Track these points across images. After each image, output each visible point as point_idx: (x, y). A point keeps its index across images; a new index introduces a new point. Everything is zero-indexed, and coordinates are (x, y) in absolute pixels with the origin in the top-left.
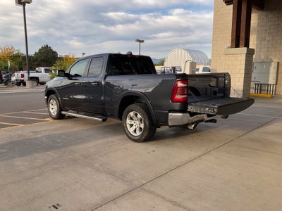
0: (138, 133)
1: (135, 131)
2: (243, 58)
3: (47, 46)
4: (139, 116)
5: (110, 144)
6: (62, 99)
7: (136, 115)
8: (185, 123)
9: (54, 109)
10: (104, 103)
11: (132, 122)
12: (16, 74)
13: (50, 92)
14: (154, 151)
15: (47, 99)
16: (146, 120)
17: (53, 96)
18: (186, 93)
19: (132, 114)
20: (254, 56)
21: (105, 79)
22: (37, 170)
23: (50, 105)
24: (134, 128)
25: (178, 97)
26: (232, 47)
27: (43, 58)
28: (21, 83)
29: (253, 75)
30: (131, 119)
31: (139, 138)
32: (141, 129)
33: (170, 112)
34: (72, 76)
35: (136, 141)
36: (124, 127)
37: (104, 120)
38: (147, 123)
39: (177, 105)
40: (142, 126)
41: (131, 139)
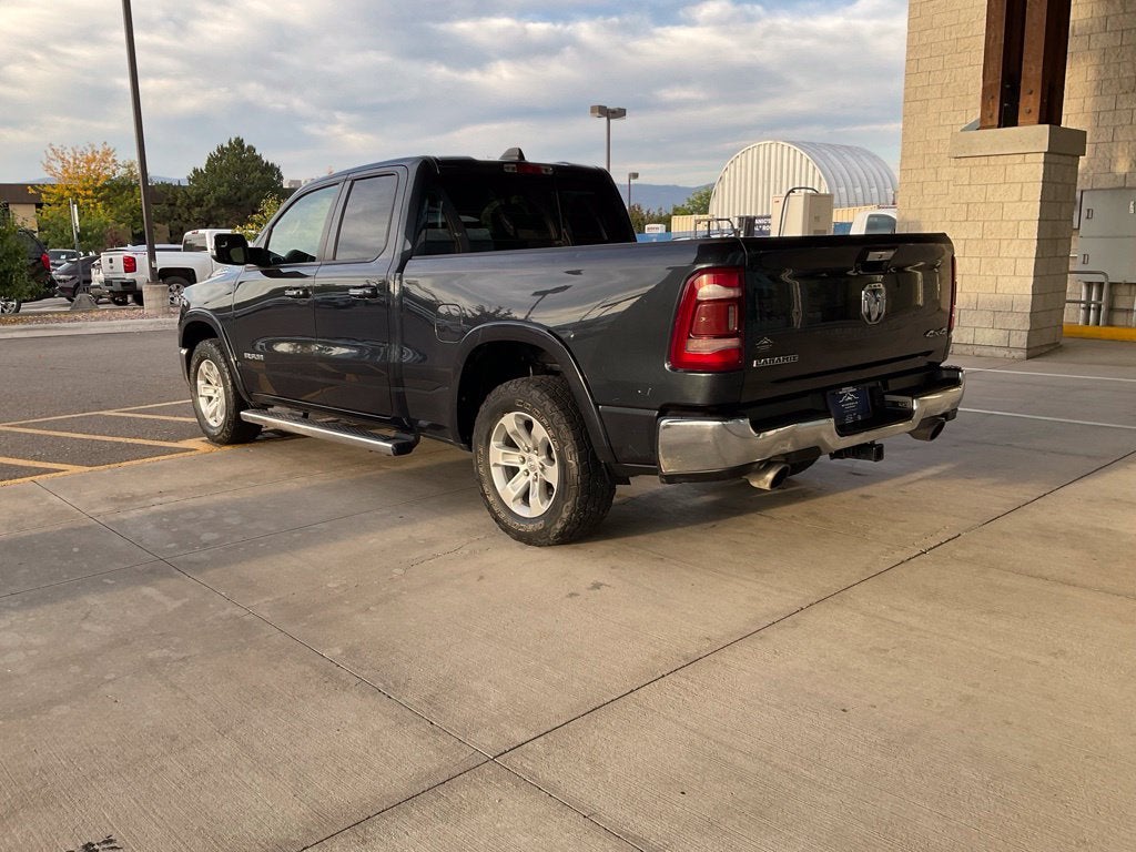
0: (538, 507)
1: (525, 497)
2: (1034, 170)
3: (240, 142)
4: (540, 431)
5: (417, 554)
6: (240, 358)
7: (528, 426)
8: (733, 462)
9: (212, 401)
10: (398, 375)
11: (514, 459)
12: (104, 257)
13: (195, 331)
14: (597, 586)
15: (189, 357)
16: (569, 449)
17: (206, 345)
18: (733, 326)
19: (509, 422)
20: (1083, 162)
21: (401, 269)
22: (75, 669)
23: (200, 383)
24: (520, 481)
25: (702, 346)
26: (983, 125)
27: (223, 190)
28: (127, 294)
29: (1077, 249)
30: (510, 444)
31: (540, 525)
32: (549, 486)
33: (664, 413)
34: (278, 260)
35: (528, 539)
36: (480, 481)
37: (402, 449)
38: (572, 461)
39: (699, 385)
40: (553, 475)
41: (507, 529)
